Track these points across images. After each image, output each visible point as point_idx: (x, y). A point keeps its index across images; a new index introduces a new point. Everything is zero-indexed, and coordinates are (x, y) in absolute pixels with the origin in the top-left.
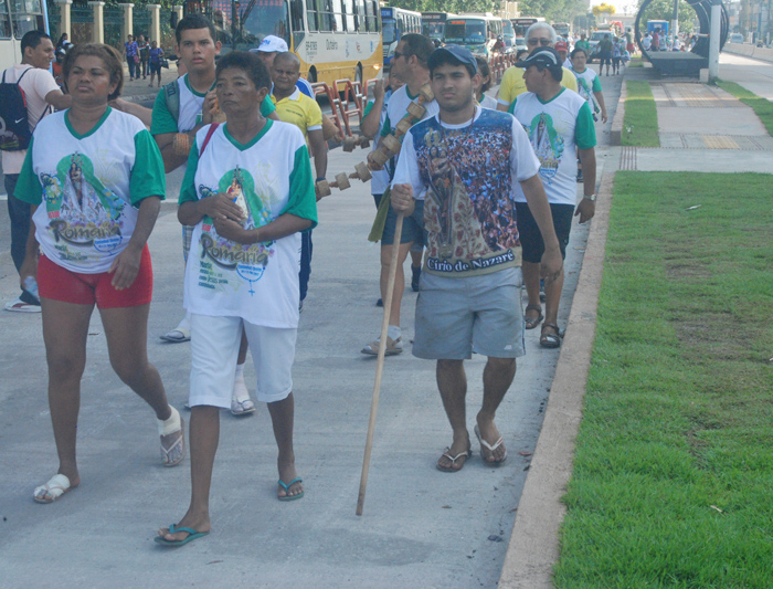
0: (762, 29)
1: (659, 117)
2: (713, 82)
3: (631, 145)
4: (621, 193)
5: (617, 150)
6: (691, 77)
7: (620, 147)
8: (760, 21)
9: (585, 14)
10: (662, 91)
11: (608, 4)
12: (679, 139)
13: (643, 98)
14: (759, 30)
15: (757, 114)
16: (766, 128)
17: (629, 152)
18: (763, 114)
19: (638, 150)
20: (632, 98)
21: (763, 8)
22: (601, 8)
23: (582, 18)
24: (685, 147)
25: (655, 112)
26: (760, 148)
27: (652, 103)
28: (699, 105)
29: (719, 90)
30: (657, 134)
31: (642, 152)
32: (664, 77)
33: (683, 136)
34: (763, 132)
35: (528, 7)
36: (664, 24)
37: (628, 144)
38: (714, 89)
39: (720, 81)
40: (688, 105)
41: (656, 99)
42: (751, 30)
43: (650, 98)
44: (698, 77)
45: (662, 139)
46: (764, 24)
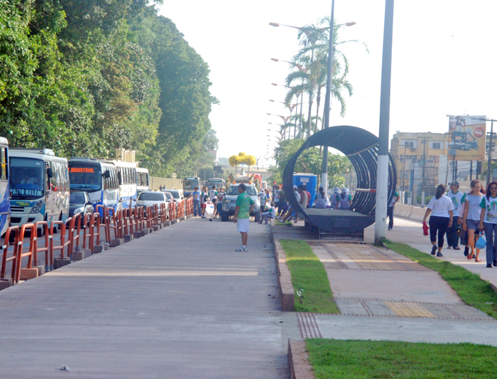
0: (416, 188)
1: (330, 280)
2: (379, 242)
3: (306, 311)
4: (321, 364)
5: (291, 316)
6: (353, 237)
7: (294, 313)
8: (413, 179)
9: (211, 167)
10: (325, 251)
11: (247, 154)
12: (360, 305)
13: (306, 258)
14: (412, 190)
15: (446, 279)
16: (459, 295)
17: (306, 319)
18: (453, 279)
19: (316, 317)
20: (294, 258)
21: (416, 164)
22: (239, 158)
23: (208, 171)
24: (370, 315)
25: (325, 274)
26: (459, 318)
27: (318, 264)
28: (374, 267)
29: (390, 252)
30: (333, 300)
31: (321, 319)
32: (322, 236)
33: (363, 302)
34: (456, 300)
35: (147, 157)
36: (311, 178)
37: (302, 310)
38: (384, 251)
39: (389, 242)
40: (361, 267)
41: (322, 260)
42: (403, 188)
43: (314, 259)
44: (362, 237)
45: (340, 306)
46: (417, 183)
